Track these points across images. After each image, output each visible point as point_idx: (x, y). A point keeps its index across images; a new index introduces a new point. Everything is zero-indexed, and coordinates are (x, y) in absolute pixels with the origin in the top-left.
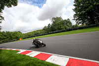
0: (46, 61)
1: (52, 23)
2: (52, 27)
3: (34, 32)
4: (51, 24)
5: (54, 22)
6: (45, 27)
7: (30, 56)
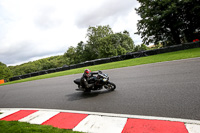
0: (74, 130)
1: (88, 39)
2: (87, 50)
3: (42, 61)
4: (85, 42)
5: (92, 38)
6: (71, 49)
7: (32, 122)
